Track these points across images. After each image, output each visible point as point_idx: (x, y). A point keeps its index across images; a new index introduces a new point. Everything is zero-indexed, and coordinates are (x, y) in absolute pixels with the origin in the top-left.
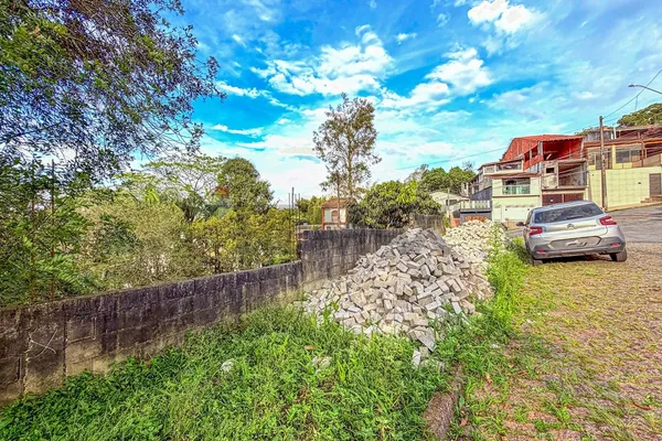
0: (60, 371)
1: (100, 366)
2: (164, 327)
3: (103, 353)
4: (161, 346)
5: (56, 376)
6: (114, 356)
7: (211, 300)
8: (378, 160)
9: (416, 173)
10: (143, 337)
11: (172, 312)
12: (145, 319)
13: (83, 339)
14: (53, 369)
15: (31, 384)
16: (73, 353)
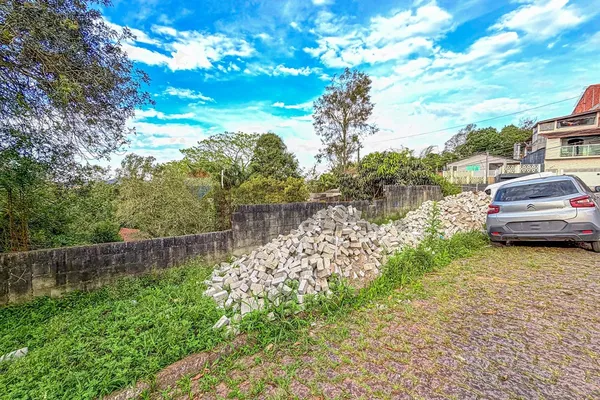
0: (29, 292)
1: (55, 293)
2: (101, 273)
3: (57, 284)
4: (99, 285)
5: (27, 296)
6: (65, 288)
7: (140, 257)
8: (374, 130)
9: (460, 135)
10: (85, 277)
11: (107, 263)
12: (86, 267)
13: (43, 275)
14: (25, 292)
15: (13, 298)
16: (37, 283)
